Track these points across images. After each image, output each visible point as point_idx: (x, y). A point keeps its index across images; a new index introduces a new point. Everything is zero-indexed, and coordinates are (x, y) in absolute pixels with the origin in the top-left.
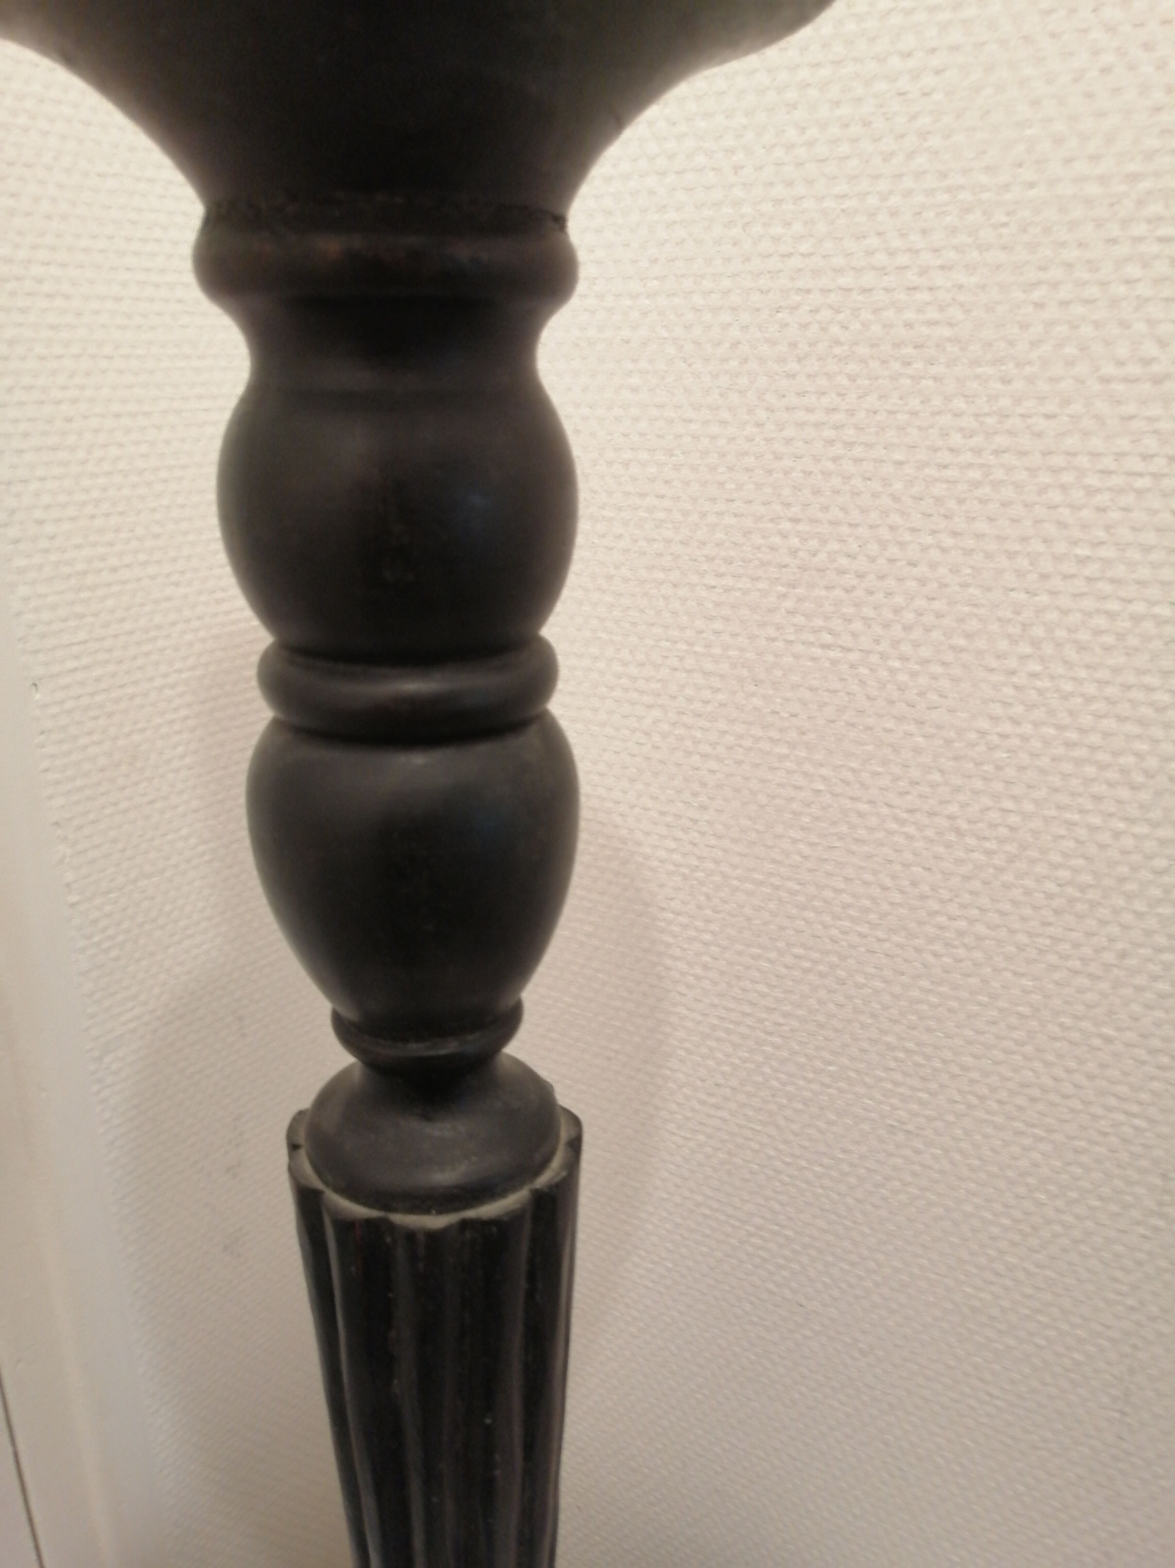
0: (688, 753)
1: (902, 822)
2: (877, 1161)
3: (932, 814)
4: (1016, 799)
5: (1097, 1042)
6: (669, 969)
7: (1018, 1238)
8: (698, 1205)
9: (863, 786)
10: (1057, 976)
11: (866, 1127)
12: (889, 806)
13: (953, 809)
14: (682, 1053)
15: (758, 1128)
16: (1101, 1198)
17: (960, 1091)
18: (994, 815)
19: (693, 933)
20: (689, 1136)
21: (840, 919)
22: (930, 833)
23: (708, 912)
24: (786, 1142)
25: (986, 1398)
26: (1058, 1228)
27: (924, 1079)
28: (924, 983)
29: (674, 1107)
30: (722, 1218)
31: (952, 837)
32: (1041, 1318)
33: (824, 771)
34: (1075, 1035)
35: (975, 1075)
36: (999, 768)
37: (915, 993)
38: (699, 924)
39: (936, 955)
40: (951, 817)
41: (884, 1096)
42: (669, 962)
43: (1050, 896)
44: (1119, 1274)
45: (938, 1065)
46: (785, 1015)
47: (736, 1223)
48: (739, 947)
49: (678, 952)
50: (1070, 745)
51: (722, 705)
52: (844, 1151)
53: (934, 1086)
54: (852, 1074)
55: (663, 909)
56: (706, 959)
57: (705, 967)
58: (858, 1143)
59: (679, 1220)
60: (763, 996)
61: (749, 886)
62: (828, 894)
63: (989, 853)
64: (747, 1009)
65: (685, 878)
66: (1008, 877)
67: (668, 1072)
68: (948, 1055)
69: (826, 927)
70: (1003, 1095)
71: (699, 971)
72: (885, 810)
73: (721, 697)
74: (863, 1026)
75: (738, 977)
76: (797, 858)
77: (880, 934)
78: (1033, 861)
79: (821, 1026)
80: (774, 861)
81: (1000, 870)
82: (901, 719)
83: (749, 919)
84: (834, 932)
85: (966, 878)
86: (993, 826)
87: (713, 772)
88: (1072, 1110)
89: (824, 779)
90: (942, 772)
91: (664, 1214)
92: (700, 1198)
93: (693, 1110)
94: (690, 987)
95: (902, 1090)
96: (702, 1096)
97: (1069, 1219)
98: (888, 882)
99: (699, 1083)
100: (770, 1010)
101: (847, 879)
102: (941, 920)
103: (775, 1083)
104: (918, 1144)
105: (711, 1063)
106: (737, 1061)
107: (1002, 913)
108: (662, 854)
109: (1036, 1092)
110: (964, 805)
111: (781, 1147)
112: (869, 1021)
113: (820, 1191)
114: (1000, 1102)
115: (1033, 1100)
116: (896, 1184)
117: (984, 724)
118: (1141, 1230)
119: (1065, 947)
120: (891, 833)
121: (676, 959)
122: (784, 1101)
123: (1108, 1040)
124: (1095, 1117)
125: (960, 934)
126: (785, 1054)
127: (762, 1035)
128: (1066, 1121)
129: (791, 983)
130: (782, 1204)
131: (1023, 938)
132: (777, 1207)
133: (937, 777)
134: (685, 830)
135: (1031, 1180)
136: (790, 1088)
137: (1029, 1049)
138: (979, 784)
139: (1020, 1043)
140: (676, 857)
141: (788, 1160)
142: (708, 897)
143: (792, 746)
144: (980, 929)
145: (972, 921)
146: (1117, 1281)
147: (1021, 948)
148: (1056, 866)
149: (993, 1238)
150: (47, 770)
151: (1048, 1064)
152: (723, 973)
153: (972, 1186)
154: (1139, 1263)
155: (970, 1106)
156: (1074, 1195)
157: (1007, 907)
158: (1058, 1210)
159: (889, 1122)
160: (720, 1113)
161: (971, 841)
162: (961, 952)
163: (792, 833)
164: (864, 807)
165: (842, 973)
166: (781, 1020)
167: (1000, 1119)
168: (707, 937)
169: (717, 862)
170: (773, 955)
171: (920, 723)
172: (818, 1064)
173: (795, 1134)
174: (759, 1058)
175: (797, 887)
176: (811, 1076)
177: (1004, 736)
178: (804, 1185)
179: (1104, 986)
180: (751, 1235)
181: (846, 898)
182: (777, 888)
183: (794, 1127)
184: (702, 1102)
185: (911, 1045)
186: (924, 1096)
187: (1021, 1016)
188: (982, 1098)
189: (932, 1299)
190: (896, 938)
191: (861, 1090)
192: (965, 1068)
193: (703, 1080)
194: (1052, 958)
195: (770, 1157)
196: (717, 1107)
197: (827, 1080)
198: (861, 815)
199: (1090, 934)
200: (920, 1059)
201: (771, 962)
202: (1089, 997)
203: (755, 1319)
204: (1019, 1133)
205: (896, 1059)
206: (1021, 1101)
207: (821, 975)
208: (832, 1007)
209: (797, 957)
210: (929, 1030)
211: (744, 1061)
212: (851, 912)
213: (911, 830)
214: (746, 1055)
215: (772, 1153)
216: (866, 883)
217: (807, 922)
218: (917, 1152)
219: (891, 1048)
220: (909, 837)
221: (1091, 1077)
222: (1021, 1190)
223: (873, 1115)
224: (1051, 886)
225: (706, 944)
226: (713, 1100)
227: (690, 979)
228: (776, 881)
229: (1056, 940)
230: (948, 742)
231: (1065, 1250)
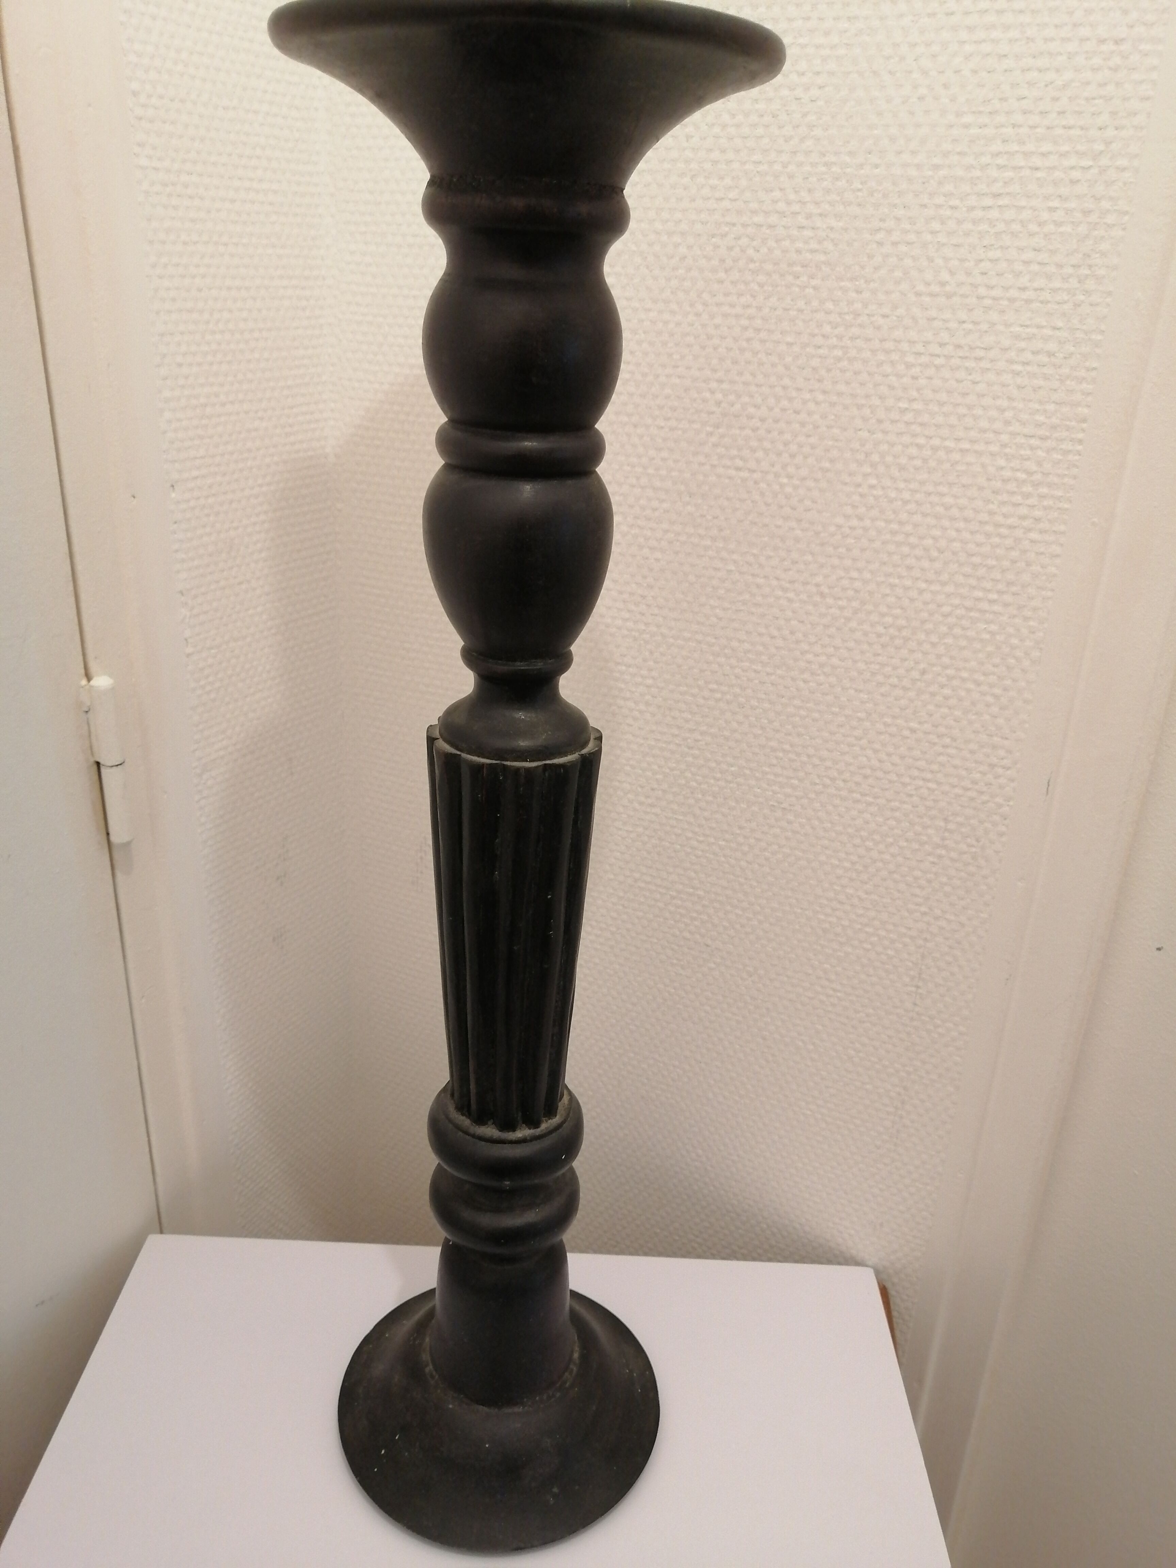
0: (641, 547)
1: (785, 590)
2: (763, 832)
3: (805, 583)
4: (859, 570)
5: (906, 733)
6: (620, 707)
7: (854, 875)
8: (636, 881)
9: (761, 566)
10: (883, 690)
11: (755, 808)
12: (778, 579)
13: (819, 579)
14: (628, 768)
15: (681, 818)
16: (907, 840)
17: (819, 776)
18: (845, 582)
19: (639, 680)
20: (631, 829)
21: (742, 661)
22: (804, 597)
23: (651, 663)
24: (700, 826)
25: (831, 992)
26: (880, 865)
27: (795, 770)
28: (797, 702)
29: (621, 809)
30: (654, 888)
31: (818, 599)
32: (867, 929)
33: (735, 557)
34: (893, 730)
35: (829, 763)
36: (849, 550)
37: (791, 710)
38: (644, 672)
39: (805, 681)
40: (817, 585)
41: (768, 785)
42: (621, 702)
43: (879, 635)
44: (917, 891)
45: (805, 759)
46: (702, 733)
47: (664, 891)
48: (671, 687)
49: (628, 695)
50: (894, 533)
51: (666, 511)
52: (740, 828)
53: (801, 774)
54: (747, 772)
55: (619, 664)
56: (648, 697)
57: (647, 704)
58: (750, 821)
59: (621, 894)
60: (687, 721)
61: (680, 642)
62: (735, 644)
63: (841, 608)
64: (676, 731)
65: (635, 639)
66: (853, 624)
67: (617, 784)
68: (811, 751)
69: (732, 667)
70: (847, 775)
71: (642, 707)
72: (775, 583)
73: (665, 505)
74: (756, 736)
75: (670, 709)
76: (715, 620)
77: (769, 670)
78: (869, 613)
79: (727, 739)
80: (698, 623)
81: (848, 619)
82: (786, 518)
83: (679, 666)
84: (737, 671)
85: (826, 627)
86: (844, 589)
87: (657, 560)
88: (890, 782)
89: (735, 562)
90: (812, 554)
91: (611, 891)
92: (637, 875)
93: (635, 810)
94: (635, 719)
95: (781, 779)
96: (642, 799)
97: (887, 857)
98: (775, 633)
99: (639, 789)
100: (691, 731)
101: (748, 633)
102: (810, 657)
103: (694, 784)
104: (791, 817)
105: (649, 774)
106: (667, 771)
107: (850, 650)
108: (619, 622)
109: (868, 772)
110: (826, 577)
111: (697, 830)
112: (760, 732)
113: (723, 859)
114: (844, 781)
115: (866, 777)
116: (775, 847)
117: (840, 520)
118: (931, 859)
119: (888, 670)
120: (778, 598)
121: (625, 699)
122: (700, 796)
123: (913, 731)
124: (904, 785)
125: (822, 665)
126: (702, 762)
127: (686, 750)
128: (886, 790)
129: (707, 710)
130: (696, 872)
131: (861, 666)
132: (693, 874)
133: (809, 558)
134: (637, 604)
135: (863, 833)
136: (704, 786)
137: (864, 742)
138: (836, 561)
139: (859, 739)
140: (630, 624)
141: (701, 839)
142: (651, 653)
143: (714, 539)
144: (835, 661)
145: (829, 656)
146: (916, 896)
147: (860, 673)
148: (883, 615)
149: (839, 878)
150: (177, 551)
151: (876, 751)
152: (659, 707)
153: (826, 842)
154: (929, 881)
155: (825, 786)
156: (890, 840)
157: (852, 644)
158: (880, 852)
159: (771, 803)
160: (654, 810)
161: (830, 601)
162: (822, 678)
163: (712, 602)
164: (761, 581)
165: (742, 700)
166: (699, 737)
167: (844, 793)
168: (649, 682)
169: (658, 626)
170: (695, 691)
171: (799, 521)
172: (724, 767)
173: (706, 819)
174: (683, 766)
175: (714, 641)
176: (719, 775)
177: (852, 528)
178: (712, 856)
179: (912, 694)
180: (673, 898)
181: (747, 646)
182: (699, 642)
183: (706, 814)
184: (641, 803)
185: (787, 747)
186: (795, 782)
187: (860, 720)
188: (833, 779)
189: (797, 927)
190: (779, 672)
191: (753, 782)
192: (822, 759)
193: (642, 787)
194: (880, 678)
195: (688, 839)
196: (652, 806)
197: (730, 778)
198: (758, 586)
199: (904, 660)
200: (792, 756)
201: (693, 695)
202: (903, 702)
203: (675, 961)
204: (857, 801)
205: (777, 758)
206: (858, 778)
207: (728, 702)
208: (735, 725)
209: (712, 690)
210: (799, 735)
211: (672, 769)
212: (750, 656)
213: (791, 595)
214: (674, 765)
215: (690, 835)
216: (761, 635)
217: (720, 665)
218: (790, 822)
219: (773, 750)
220: (790, 600)
221: (902, 757)
222: (857, 841)
223: (761, 800)
224: (880, 629)
225: (648, 687)
226: (650, 801)
227: (636, 713)
228: (699, 637)
229: (883, 665)
230: (817, 533)
231: (884, 880)
